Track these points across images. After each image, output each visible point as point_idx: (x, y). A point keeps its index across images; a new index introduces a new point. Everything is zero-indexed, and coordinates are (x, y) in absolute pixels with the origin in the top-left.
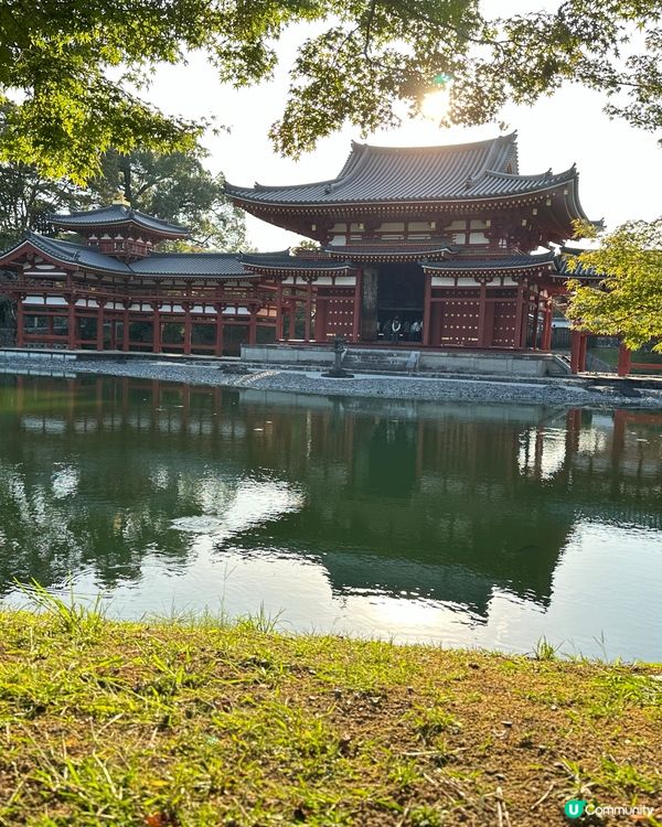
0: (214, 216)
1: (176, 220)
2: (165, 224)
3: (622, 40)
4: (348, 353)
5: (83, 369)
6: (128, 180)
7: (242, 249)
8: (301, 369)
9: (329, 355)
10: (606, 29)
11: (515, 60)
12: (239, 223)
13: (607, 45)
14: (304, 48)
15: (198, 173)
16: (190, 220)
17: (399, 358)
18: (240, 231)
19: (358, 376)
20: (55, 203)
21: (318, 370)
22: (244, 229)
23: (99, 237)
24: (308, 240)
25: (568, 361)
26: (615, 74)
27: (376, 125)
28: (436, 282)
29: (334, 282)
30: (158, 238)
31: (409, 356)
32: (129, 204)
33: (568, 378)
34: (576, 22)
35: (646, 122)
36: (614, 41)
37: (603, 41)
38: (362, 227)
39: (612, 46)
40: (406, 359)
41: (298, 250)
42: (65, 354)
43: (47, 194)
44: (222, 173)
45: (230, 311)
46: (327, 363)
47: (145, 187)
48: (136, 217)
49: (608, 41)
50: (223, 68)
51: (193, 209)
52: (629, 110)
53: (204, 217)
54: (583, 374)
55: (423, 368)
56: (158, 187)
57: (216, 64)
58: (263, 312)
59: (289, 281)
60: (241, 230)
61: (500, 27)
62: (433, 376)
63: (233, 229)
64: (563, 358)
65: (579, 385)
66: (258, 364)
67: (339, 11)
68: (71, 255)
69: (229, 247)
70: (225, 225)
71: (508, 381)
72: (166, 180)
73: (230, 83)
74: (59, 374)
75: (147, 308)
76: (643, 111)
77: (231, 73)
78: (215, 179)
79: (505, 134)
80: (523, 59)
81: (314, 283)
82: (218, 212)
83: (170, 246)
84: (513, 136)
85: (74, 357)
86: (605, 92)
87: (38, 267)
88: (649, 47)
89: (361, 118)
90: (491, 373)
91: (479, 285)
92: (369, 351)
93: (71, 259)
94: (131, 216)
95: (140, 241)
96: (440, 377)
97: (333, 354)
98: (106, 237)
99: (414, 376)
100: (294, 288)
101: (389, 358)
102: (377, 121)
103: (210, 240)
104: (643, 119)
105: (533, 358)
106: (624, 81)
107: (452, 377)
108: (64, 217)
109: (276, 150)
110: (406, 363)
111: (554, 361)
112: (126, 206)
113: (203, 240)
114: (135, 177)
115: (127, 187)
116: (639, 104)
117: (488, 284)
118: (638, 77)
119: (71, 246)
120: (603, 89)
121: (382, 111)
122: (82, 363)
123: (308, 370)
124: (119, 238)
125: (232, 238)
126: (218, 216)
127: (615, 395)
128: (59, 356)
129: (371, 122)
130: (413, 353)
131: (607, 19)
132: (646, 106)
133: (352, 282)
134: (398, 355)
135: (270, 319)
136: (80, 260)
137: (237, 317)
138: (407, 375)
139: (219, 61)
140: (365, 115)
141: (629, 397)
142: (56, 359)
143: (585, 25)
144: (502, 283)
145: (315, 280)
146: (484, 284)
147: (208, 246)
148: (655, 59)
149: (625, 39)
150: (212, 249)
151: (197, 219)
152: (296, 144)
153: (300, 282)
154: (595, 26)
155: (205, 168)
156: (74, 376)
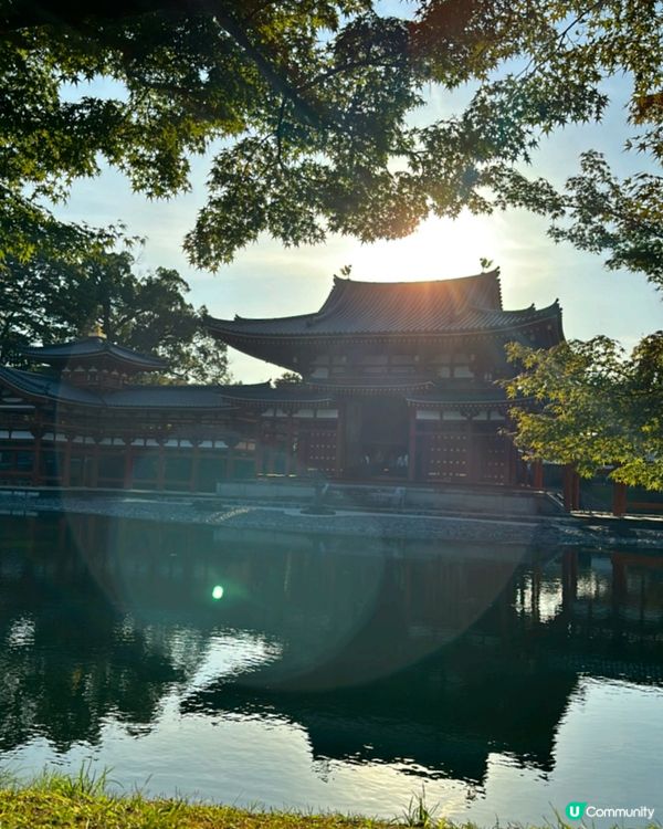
0: (194, 348)
1: (156, 352)
2: (142, 356)
3: (530, 144)
4: (330, 488)
5: (46, 507)
6: (107, 312)
7: (222, 381)
8: (279, 506)
9: (309, 491)
10: (513, 133)
11: (435, 171)
12: (221, 356)
13: (516, 151)
14: (219, 158)
15: (179, 308)
16: (170, 352)
17: (384, 494)
18: (221, 364)
19: (339, 513)
20: (29, 335)
21: (298, 507)
22: (226, 362)
23: (72, 369)
24: (291, 372)
25: (560, 499)
26: (557, 196)
27: (299, 238)
28: (420, 416)
29: (315, 415)
30: (134, 370)
31: (394, 491)
32: (105, 336)
33: (561, 516)
34: (483, 128)
35: (591, 244)
36: (522, 146)
37: (512, 147)
38: (344, 359)
39: (522, 151)
40: (390, 495)
41: (278, 382)
42: (26, 491)
43: (21, 326)
44: (204, 307)
45: (207, 444)
46: (307, 499)
47: (125, 320)
48: (112, 349)
49: (517, 146)
50: (136, 177)
51: (172, 342)
52: (573, 232)
53: (185, 350)
54: (576, 513)
55: (410, 504)
56: (138, 320)
57: (129, 174)
58: (241, 446)
59: (269, 414)
60: (223, 363)
61: (416, 138)
62: (419, 514)
63: (214, 362)
64: (556, 496)
65: (572, 524)
66: (235, 501)
67: (257, 123)
68: (41, 387)
69: (209, 380)
70: (205, 358)
71: (498, 519)
72: (146, 313)
73: (143, 193)
74: (20, 513)
75: (119, 442)
76: (587, 232)
77: (144, 182)
78: (196, 311)
79: (487, 271)
80: (443, 171)
81: (295, 416)
82: (199, 345)
83: (147, 378)
84: (496, 272)
85: (37, 494)
86: (549, 215)
87: (5, 400)
88: (586, 170)
89: (282, 230)
90: (481, 511)
91: (465, 418)
92: (352, 486)
93: (41, 391)
94: (107, 349)
95: (115, 373)
96: (426, 514)
97: (314, 489)
98: (80, 370)
99: (399, 513)
100: (274, 421)
101: (374, 495)
102: (300, 233)
103: (190, 373)
104: (588, 240)
105: (522, 495)
106: (566, 203)
107: (440, 515)
108: (36, 348)
109: (192, 262)
110: (390, 499)
111: (546, 497)
112: (102, 338)
113: (182, 372)
114: (115, 311)
115: (106, 320)
116: (582, 225)
117: (475, 418)
118: (579, 198)
119: (41, 378)
120: (547, 213)
121: (303, 223)
122: (45, 501)
123: (286, 506)
124: (93, 370)
125: (213, 371)
126: (199, 349)
127: (611, 535)
128: (20, 494)
129: (292, 234)
130: (399, 489)
131: (513, 124)
132: (590, 227)
133: (334, 415)
134: (384, 491)
135: (250, 454)
136: (50, 392)
137: (214, 451)
138: (391, 512)
139: (132, 170)
140: (286, 227)
141: (625, 537)
142: (17, 496)
143: (493, 131)
144: (489, 417)
145: (296, 412)
146: (470, 418)
147: (187, 379)
148: (592, 180)
149: (533, 144)
150: (192, 381)
151: (177, 351)
152: (213, 254)
153: (280, 414)
154: (502, 132)
155: (187, 302)
156: (35, 514)
